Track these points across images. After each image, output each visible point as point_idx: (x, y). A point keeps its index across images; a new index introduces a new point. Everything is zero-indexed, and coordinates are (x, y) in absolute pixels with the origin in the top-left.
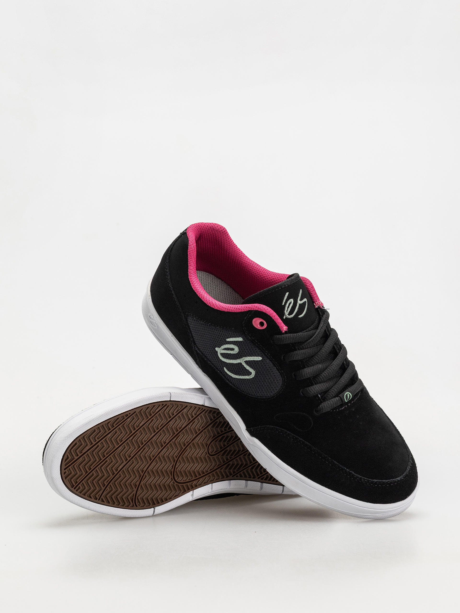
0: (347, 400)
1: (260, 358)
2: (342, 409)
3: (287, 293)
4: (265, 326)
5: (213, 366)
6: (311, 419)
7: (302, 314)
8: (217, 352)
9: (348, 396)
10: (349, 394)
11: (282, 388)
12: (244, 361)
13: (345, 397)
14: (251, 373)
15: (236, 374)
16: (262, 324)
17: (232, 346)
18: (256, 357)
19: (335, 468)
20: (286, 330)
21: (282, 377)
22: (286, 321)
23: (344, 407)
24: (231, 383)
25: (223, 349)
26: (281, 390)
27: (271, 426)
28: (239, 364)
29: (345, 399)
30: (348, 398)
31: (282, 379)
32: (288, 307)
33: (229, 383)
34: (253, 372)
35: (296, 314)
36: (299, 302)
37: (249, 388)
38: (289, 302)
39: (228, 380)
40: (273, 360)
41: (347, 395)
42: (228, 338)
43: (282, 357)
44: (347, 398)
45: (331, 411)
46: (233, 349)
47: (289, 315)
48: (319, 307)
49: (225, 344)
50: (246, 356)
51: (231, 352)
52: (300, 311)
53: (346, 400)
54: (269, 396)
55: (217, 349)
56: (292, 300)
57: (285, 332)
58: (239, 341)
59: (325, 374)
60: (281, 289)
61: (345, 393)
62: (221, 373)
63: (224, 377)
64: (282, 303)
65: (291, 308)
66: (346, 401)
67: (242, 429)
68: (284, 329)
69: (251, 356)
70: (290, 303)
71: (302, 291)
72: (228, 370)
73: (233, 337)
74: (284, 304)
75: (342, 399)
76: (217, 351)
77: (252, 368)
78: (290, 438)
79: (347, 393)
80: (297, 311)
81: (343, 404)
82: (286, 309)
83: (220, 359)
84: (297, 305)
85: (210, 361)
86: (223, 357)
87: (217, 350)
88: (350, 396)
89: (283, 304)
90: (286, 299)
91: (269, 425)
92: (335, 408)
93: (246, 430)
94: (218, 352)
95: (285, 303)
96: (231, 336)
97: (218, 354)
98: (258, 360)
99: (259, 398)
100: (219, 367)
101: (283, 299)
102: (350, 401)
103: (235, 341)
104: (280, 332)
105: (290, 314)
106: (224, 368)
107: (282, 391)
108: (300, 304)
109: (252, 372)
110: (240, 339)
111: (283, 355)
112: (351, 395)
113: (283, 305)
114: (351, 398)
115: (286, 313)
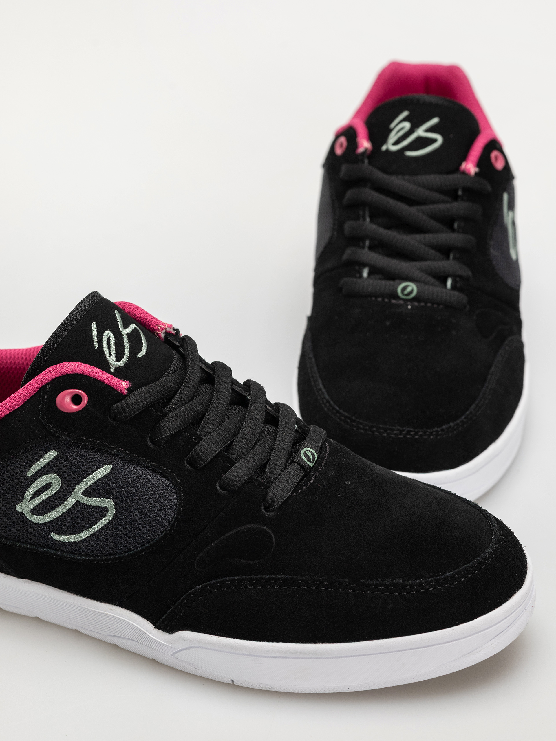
0: (311, 462)
1: (107, 468)
2: (312, 481)
3: (94, 325)
4: (85, 399)
5: (29, 546)
6: (264, 527)
7: (141, 350)
8: (22, 514)
9: (309, 454)
10: (309, 451)
11: (181, 500)
12: (82, 494)
13: (304, 458)
14: (106, 507)
15: (78, 531)
16: (76, 400)
17: (44, 480)
18: (99, 470)
19: (362, 592)
20: (128, 386)
21: (168, 480)
22: (119, 373)
23: (313, 478)
24: (80, 554)
25: (31, 499)
26: (180, 503)
27: (197, 587)
28: (76, 506)
29: (306, 461)
30: (311, 457)
31: (171, 482)
32: (109, 348)
33: (75, 558)
34: (109, 503)
35: (129, 353)
36: (125, 332)
37: (117, 540)
38: (105, 338)
39: (72, 553)
40: (133, 456)
41: (305, 453)
42: (28, 470)
43: (149, 442)
44: (309, 459)
45: (294, 494)
46: (48, 486)
47: (118, 362)
48: (168, 333)
49: (29, 486)
50: (79, 482)
51: (48, 494)
52: (136, 346)
53: (308, 463)
54: (163, 532)
55: (19, 508)
56: (108, 333)
57: (128, 390)
58: (51, 461)
59: (244, 434)
60: (78, 322)
61: (301, 451)
62: (51, 548)
63: (60, 553)
64: (94, 345)
65: (115, 347)
66: (311, 465)
67: (145, 632)
68: (124, 385)
69: (89, 474)
70: (107, 339)
71: (119, 312)
72: (61, 534)
73: (37, 460)
74: (99, 346)
75: (302, 466)
76: (22, 512)
77: (104, 497)
78: (245, 587)
79: (304, 450)
80: (131, 348)
81: (307, 472)
82: (107, 353)
83: (34, 523)
84: (123, 338)
85: (19, 541)
86: (40, 514)
87: (20, 511)
88: (312, 453)
89: (96, 346)
90: (98, 335)
91: (193, 589)
92: (299, 486)
93: (155, 628)
94: (24, 512)
95: (98, 343)
96: (32, 462)
97: (26, 517)
98: (106, 473)
99: (147, 546)
100: (40, 540)
101: (92, 338)
102: (318, 463)
103: (44, 467)
104: (119, 396)
105: (119, 358)
106: (52, 535)
107: (183, 506)
108: (128, 335)
109: (106, 505)
110: (52, 454)
111: (148, 437)
112: (314, 452)
113: (96, 348)
114: (316, 458)
115: (112, 360)
